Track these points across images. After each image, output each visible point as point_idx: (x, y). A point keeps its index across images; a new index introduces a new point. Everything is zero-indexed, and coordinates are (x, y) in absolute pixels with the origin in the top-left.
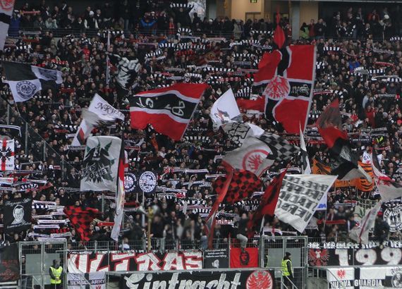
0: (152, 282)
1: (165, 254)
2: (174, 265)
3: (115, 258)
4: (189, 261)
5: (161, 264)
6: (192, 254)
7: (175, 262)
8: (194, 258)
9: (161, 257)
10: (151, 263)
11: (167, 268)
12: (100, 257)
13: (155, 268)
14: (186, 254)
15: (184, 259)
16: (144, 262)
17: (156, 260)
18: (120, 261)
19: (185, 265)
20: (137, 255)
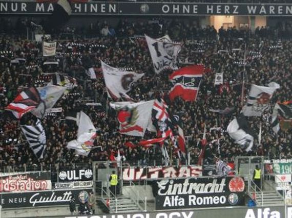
0: (173, 184)
1: (180, 168)
2: (185, 174)
3: (150, 170)
4: (194, 171)
5: (177, 174)
6: (196, 167)
7: (185, 172)
8: (197, 170)
9: (177, 169)
10: (171, 173)
11: (180, 176)
12: (142, 170)
13: (174, 176)
14: (192, 168)
15: (191, 170)
16: (167, 172)
17: (174, 171)
18: (153, 172)
19: (191, 174)
20: (164, 168)
